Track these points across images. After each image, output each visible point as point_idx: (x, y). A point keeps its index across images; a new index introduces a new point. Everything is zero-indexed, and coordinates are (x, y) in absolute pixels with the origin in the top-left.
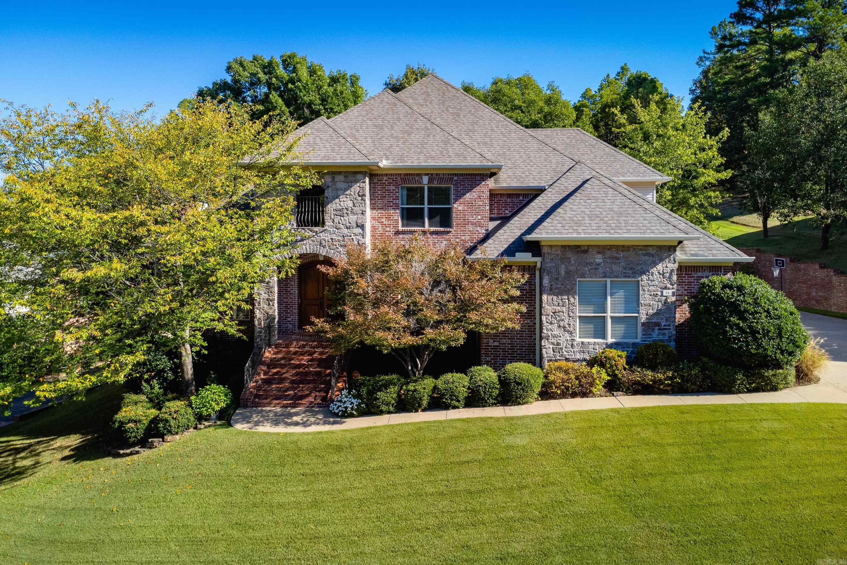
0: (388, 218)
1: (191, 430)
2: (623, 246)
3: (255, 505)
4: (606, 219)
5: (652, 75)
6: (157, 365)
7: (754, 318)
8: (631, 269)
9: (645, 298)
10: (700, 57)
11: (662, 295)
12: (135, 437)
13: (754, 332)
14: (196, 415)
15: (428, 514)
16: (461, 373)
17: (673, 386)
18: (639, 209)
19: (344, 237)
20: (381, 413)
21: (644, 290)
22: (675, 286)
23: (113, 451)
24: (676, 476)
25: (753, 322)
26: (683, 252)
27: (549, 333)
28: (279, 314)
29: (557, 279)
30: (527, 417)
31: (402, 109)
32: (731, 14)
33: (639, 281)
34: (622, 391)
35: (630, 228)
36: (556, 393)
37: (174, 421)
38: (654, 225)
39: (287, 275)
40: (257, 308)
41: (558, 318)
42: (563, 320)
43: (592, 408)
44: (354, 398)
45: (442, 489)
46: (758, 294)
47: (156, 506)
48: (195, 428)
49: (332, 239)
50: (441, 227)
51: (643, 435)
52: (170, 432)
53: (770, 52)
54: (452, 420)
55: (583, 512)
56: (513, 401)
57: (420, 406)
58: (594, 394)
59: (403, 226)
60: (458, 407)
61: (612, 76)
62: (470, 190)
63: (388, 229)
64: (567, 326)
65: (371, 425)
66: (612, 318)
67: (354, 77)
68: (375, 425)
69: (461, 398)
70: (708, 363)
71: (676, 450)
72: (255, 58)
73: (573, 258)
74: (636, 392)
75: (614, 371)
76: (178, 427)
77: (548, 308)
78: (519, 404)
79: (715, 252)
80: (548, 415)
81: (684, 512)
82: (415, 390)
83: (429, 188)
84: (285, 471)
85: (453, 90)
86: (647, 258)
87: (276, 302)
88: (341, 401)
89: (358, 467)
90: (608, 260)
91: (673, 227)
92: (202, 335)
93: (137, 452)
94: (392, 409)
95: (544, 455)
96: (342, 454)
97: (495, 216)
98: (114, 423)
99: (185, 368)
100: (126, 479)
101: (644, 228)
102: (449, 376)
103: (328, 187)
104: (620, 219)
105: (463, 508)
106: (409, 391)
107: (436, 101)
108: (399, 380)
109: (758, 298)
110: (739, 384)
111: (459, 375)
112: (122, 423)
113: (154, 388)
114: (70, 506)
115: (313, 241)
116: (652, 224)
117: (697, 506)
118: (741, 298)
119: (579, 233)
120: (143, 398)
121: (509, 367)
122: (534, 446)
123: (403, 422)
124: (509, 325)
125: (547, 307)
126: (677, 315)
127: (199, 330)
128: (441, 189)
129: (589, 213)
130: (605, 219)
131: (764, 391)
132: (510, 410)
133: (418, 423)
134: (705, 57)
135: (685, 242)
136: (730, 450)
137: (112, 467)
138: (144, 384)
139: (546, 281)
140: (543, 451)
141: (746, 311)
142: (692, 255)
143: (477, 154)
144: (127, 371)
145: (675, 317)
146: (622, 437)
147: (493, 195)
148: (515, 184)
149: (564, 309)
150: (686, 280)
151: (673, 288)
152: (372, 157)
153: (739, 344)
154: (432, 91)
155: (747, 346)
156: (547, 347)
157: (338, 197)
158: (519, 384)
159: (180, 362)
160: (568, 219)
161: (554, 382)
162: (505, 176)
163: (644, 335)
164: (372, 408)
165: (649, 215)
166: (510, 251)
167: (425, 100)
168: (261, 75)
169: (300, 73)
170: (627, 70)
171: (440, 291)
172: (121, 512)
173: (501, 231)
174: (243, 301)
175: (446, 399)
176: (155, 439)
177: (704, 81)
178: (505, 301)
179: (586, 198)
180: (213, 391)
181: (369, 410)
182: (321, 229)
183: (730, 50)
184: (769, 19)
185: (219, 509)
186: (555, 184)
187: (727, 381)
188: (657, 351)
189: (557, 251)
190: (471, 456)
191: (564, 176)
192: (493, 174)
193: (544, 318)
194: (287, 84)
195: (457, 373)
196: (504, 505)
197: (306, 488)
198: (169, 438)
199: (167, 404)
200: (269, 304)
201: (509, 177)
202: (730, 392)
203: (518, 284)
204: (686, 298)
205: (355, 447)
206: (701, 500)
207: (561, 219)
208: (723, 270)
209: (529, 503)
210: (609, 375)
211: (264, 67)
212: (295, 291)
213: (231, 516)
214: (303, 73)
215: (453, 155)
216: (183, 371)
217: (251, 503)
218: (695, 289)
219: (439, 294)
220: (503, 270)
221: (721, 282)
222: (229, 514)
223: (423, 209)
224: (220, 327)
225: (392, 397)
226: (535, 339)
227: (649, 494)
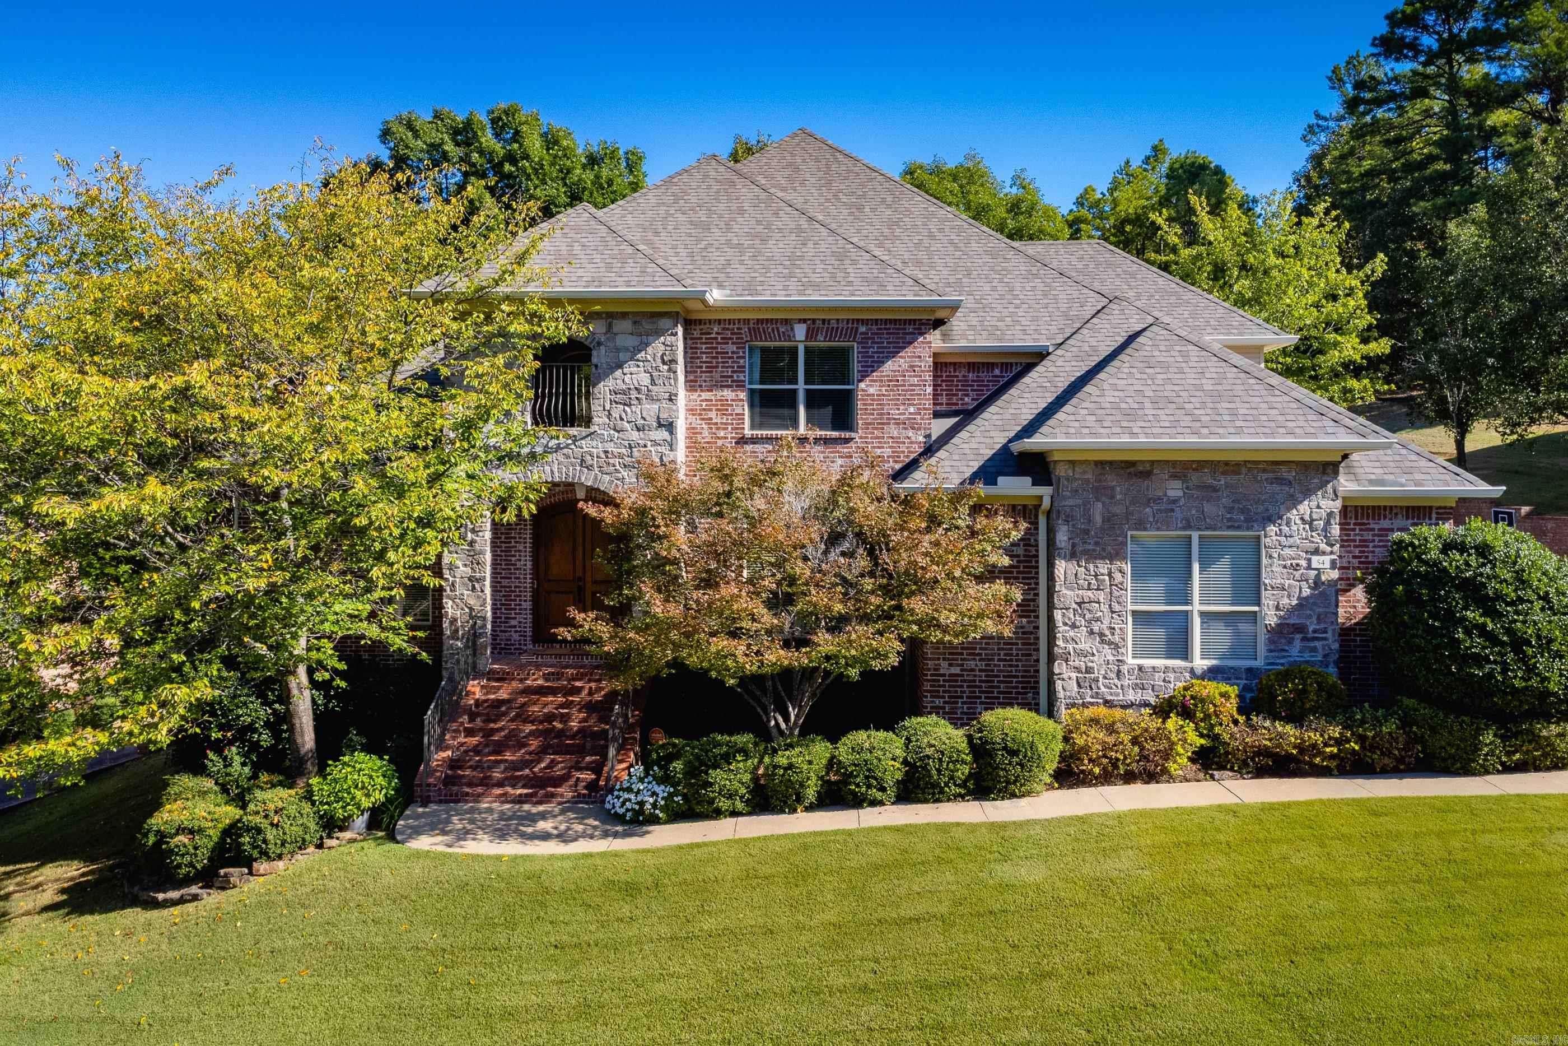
0: (722, 411)
1: (311, 849)
2: (1227, 463)
3: (452, 1013)
4: (1191, 406)
5: (1214, 161)
6: (239, 716)
7: (1517, 612)
8: (1242, 511)
9: (1272, 573)
10: (1309, 126)
11: (1309, 567)
12: (191, 865)
13: (1518, 643)
14: (321, 817)
15: (837, 1033)
16: (887, 730)
17: (1342, 759)
18: (1257, 387)
19: (630, 447)
20: (717, 814)
21: (1271, 557)
22: (1336, 548)
23: (143, 896)
24: (1383, 952)
25: (1515, 621)
26: (1352, 477)
27: (1070, 647)
28: (494, 610)
29: (1086, 532)
30: (1036, 822)
31: (746, 192)
32: (1375, 39)
33: (1258, 538)
34: (1232, 769)
35: (1242, 424)
36: (1091, 772)
37: (274, 831)
38: (1293, 418)
39: (519, 516)
40: (449, 597)
41: (1088, 616)
42: (1098, 620)
43: (1174, 805)
44: (659, 784)
45: (866, 978)
46: (1523, 562)
47: (233, 1013)
48: (320, 846)
49: (606, 452)
50: (834, 429)
51: (1296, 861)
52: (265, 854)
53: (1452, 110)
54: (873, 829)
55: (1186, 1032)
56: (1000, 791)
57: (799, 799)
58: (1171, 777)
59: (753, 427)
60: (881, 803)
61: (1136, 163)
62: (894, 354)
63: (722, 434)
64: (1107, 632)
65: (699, 839)
66: (1203, 614)
67: (633, 154)
68: (706, 840)
69: (889, 782)
70: (1416, 710)
71: (1375, 893)
72: (437, 116)
73: (1119, 487)
74: (1260, 773)
75: (1212, 726)
76: (283, 845)
77: (1066, 595)
78: (1013, 795)
79: (1418, 476)
80: (1082, 820)
81: (1413, 1031)
82: (790, 766)
83: (807, 350)
84: (516, 939)
85: (846, 161)
86: (1276, 488)
87: (488, 583)
88: (629, 790)
89: (676, 929)
90: (1196, 493)
91: (1332, 423)
92: (335, 648)
93: (195, 898)
94: (740, 806)
95: (1083, 905)
96: (640, 902)
97: (944, 408)
98: (146, 835)
99: (297, 722)
100: (169, 955)
101: (1273, 424)
102: (861, 737)
103: (599, 344)
104: (1218, 406)
105: (914, 1021)
106: (775, 767)
107: (813, 180)
108: (756, 744)
109: (1524, 571)
110: (1486, 755)
111: (882, 734)
112: (162, 836)
113: (230, 765)
114: (48, 1013)
115: (567, 457)
116: (1289, 417)
117: (1443, 1018)
118: (1487, 570)
119: (1133, 434)
120: (209, 784)
121: (988, 717)
122: (1059, 884)
123: (768, 833)
124: (990, 626)
125: (1065, 591)
126: (1341, 611)
127: (329, 638)
128: (832, 350)
129: (1151, 394)
130: (1187, 406)
131: (1537, 769)
132: (996, 808)
133: (800, 835)
134: (1319, 126)
135: (1355, 457)
136: (1494, 893)
137: (139, 929)
138: (211, 755)
139: (1062, 537)
140: (1081, 896)
141: (1499, 597)
142: (1371, 482)
143: (907, 279)
144: (174, 722)
145: (1336, 614)
146: (1251, 867)
147: (941, 365)
148: (984, 342)
149: (1102, 596)
150: (1356, 535)
151: (1332, 553)
152: (689, 281)
153: (1488, 668)
154: (804, 161)
155: (1504, 671)
156: (1065, 676)
157: (620, 366)
158: (1014, 753)
159: (288, 710)
160: (1108, 405)
161: (1086, 749)
162: (963, 326)
163: (1270, 651)
164: (699, 803)
165: (1279, 399)
166: (988, 473)
167: (790, 179)
168: (449, 147)
169: (526, 142)
170: (1165, 152)
171: (843, 554)
172: (157, 1026)
173: (963, 434)
174: (426, 568)
175: (858, 785)
176: (231, 870)
177: (1314, 174)
178: (980, 579)
179: (1141, 365)
180: (358, 766)
181: (691, 809)
182: (583, 431)
183: (1371, 110)
184: (1451, 46)
185: (374, 1021)
186: (1070, 342)
187: (1458, 747)
188: (1304, 685)
189: (1084, 472)
190: (922, 907)
191: (1088, 325)
192: (938, 323)
193: (1058, 615)
194: (501, 164)
195: (878, 730)
196: (1005, 1014)
197: (563, 976)
198: (262, 866)
199: (259, 794)
200: (474, 588)
201: (972, 327)
202: (1466, 771)
203: (1006, 542)
204: (1359, 573)
205: (665, 886)
206: (1445, 1005)
207: (1092, 405)
208: (1434, 516)
209: (1063, 1009)
210: (1202, 736)
211: (455, 132)
212: (526, 563)
213: (399, 1037)
214: (534, 145)
215: (857, 282)
216: (291, 729)
217: (443, 1007)
218: (1378, 554)
219: (842, 560)
220: (976, 509)
221: (1440, 537)
222: (396, 1031)
223: (795, 391)
224: (373, 631)
225: (740, 782)
226: (1038, 661)
227: (1329, 991)
